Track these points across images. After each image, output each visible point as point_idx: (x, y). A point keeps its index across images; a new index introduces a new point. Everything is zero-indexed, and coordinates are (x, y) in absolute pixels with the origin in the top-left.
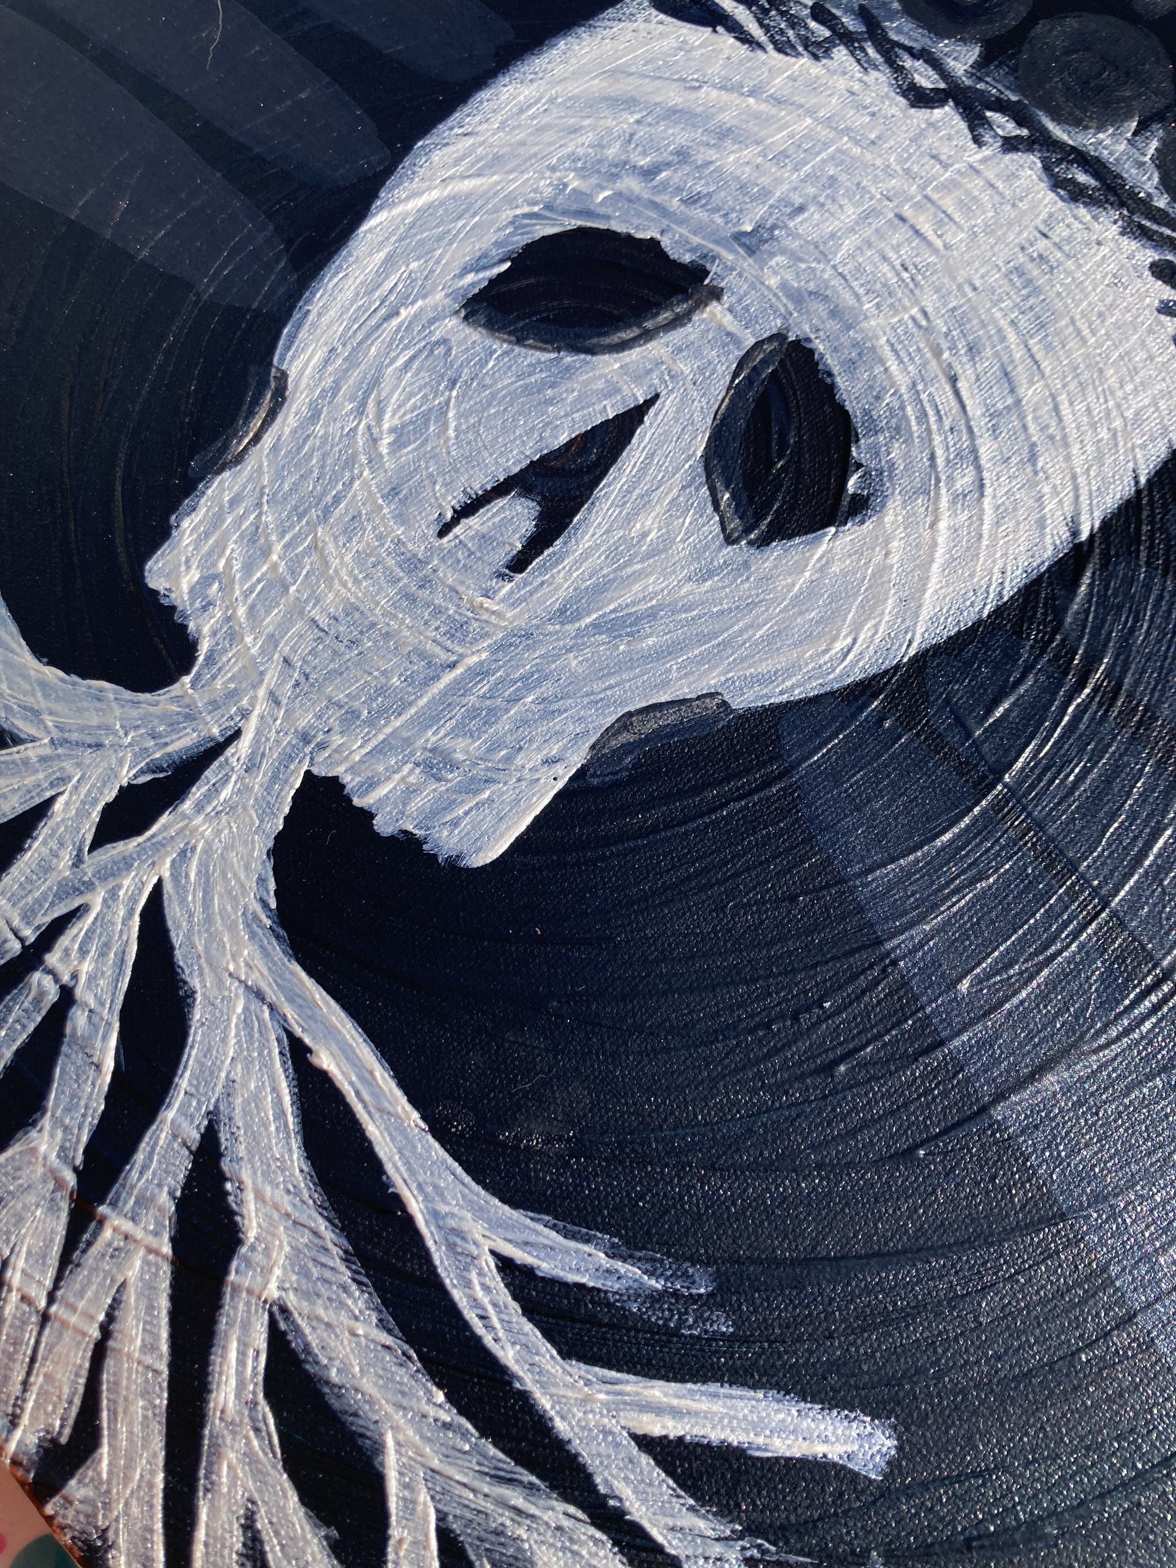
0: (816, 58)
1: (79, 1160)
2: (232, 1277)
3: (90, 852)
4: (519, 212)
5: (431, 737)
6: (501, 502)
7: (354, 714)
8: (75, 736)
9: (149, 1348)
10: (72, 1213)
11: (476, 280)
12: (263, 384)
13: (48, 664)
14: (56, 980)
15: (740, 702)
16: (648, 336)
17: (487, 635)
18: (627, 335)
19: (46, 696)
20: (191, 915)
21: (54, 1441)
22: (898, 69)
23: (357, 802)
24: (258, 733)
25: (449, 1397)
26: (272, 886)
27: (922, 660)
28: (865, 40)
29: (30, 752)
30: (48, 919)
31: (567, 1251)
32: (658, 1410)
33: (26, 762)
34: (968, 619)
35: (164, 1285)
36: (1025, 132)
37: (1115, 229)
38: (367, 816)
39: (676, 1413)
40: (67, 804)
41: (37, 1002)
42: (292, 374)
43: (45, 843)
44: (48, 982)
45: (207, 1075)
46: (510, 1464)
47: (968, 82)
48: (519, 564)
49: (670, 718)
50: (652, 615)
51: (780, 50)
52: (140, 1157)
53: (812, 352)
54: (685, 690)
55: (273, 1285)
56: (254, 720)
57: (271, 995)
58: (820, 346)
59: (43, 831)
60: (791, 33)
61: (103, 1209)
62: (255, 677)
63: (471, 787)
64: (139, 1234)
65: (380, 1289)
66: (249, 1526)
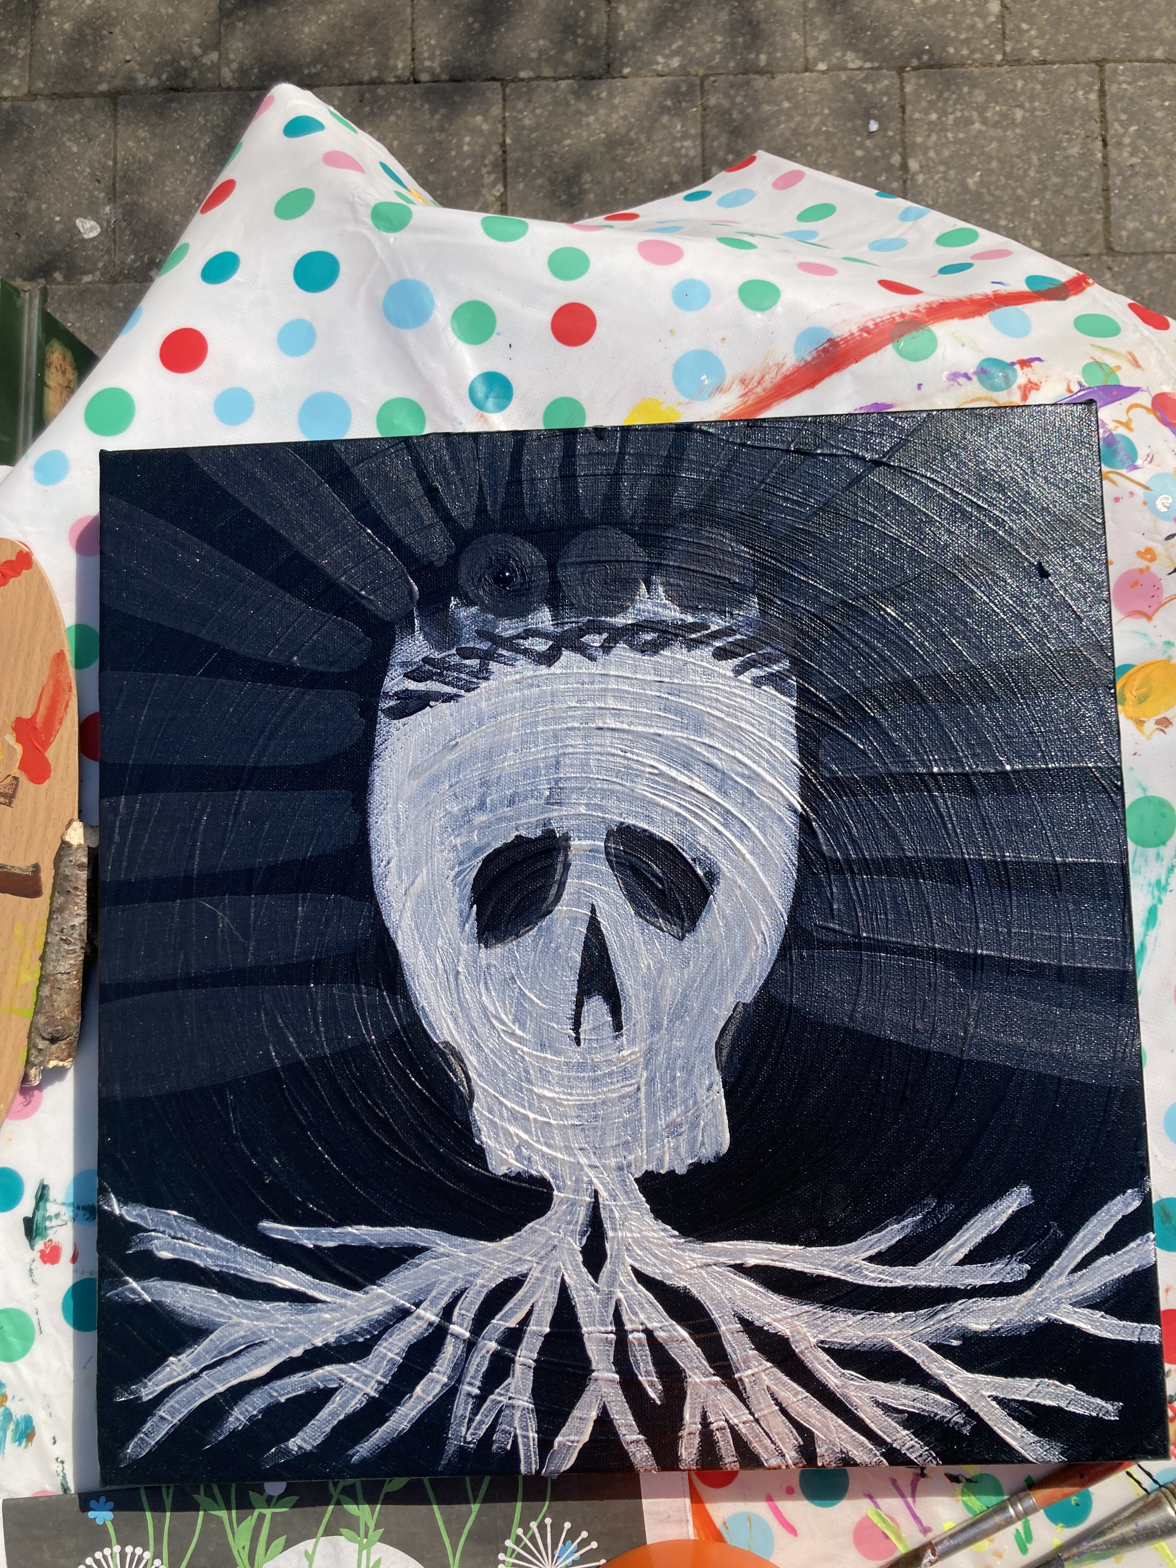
0: (487, 679)
1: (712, 1372)
2: (797, 1350)
3: (597, 1281)
4: (451, 878)
5: (661, 1123)
6: (585, 1008)
7: (627, 1143)
8: (543, 1253)
9: (796, 1394)
10: (730, 1387)
11: (471, 926)
12: (443, 1054)
13: (501, 1239)
14: (638, 1331)
15: (748, 999)
16: (562, 885)
17: (637, 1066)
18: (554, 891)
19: (515, 1251)
20: (655, 1265)
21: (800, 1446)
22: (526, 652)
23: (663, 1172)
24: (603, 1184)
25: (896, 1312)
26: (669, 1227)
27: (792, 918)
28: (496, 649)
29: (535, 1274)
30: (611, 1318)
31: (884, 1236)
32: (956, 1250)
33: (538, 1279)
34: (791, 885)
35: (780, 1375)
36: (605, 635)
37: (685, 651)
38: (672, 1173)
39: (962, 1246)
40: (569, 1276)
41: (640, 1344)
42: (449, 1039)
43: (579, 1296)
44: (636, 1335)
45: (720, 1306)
46: (930, 1310)
47: (559, 630)
48: (618, 1026)
49: (732, 1028)
50: (685, 996)
51: (468, 690)
52: (729, 1350)
53: (628, 827)
54: (726, 1014)
55: (811, 1339)
56: (595, 1180)
57: (710, 1261)
58: (630, 821)
59: (573, 1293)
60: (462, 676)
61: (737, 1376)
62: (579, 1167)
63: (694, 1126)
64: (756, 1370)
65: (843, 1306)
66: (878, 1404)
